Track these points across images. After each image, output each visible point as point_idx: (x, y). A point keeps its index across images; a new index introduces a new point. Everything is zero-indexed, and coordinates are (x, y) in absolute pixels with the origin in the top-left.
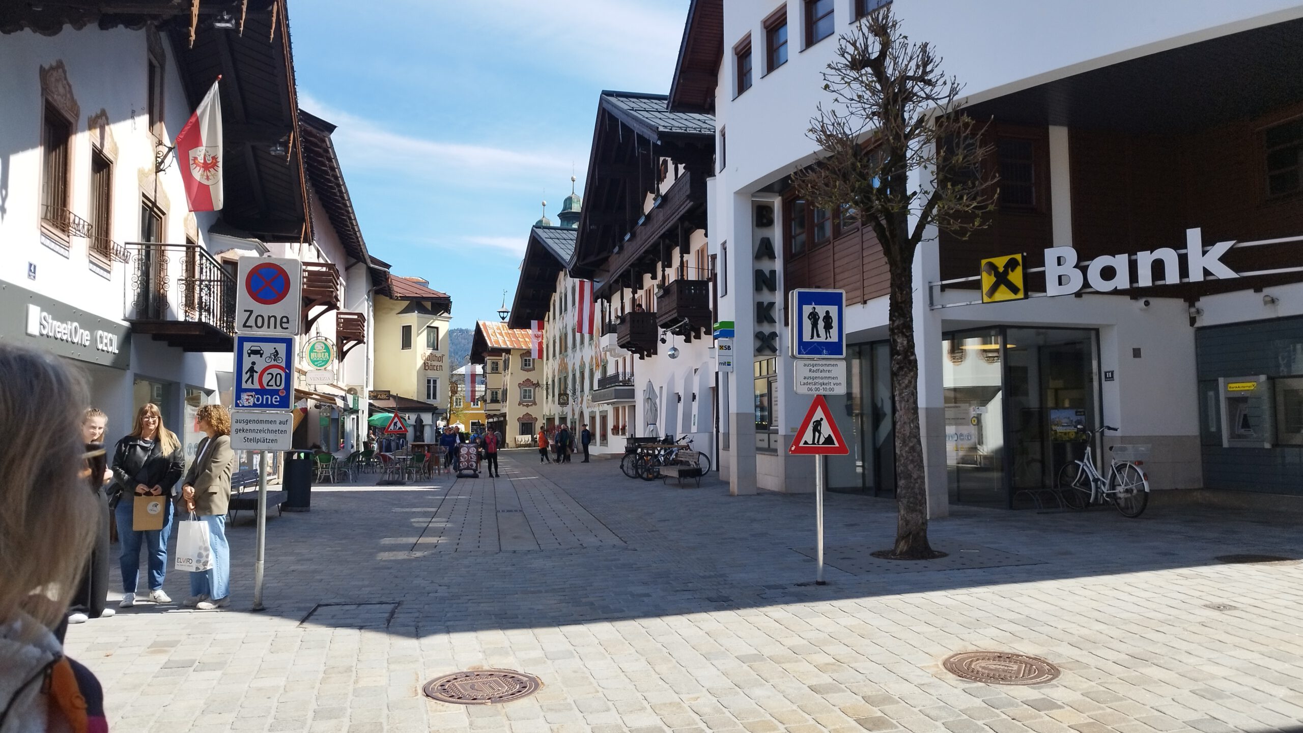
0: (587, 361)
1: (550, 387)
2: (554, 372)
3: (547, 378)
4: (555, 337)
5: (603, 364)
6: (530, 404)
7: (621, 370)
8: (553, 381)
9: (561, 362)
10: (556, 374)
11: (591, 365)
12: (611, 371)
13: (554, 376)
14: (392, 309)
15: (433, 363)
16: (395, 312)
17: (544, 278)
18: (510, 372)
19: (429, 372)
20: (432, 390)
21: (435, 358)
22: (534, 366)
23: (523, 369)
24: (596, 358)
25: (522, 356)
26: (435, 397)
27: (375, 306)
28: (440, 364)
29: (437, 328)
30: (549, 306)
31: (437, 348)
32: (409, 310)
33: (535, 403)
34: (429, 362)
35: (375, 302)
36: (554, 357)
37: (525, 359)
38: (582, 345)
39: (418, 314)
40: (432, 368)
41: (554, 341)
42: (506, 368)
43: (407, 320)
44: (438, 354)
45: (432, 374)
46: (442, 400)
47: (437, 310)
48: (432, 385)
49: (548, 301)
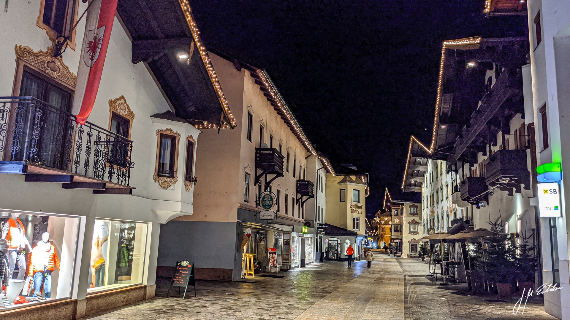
0: (445, 209)
1: (426, 224)
2: (427, 216)
3: (424, 219)
4: (427, 196)
5: (454, 211)
6: (415, 233)
7: (465, 215)
8: (427, 221)
9: (431, 210)
10: (428, 217)
11: (447, 212)
12: (459, 216)
13: (427, 218)
14: (335, 181)
15: (357, 209)
16: (337, 182)
17: (420, 164)
18: (404, 216)
19: (354, 214)
20: (356, 223)
21: (357, 206)
22: (417, 212)
23: (411, 214)
24: (450, 208)
25: (410, 207)
26: (357, 228)
27: (326, 179)
28: (360, 210)
29: (359, 191)
30: (424, 179)
31: (359, 202)
32: (344, 181)
33: (418, 233)
34: (354, 209)
35: (326, 177)
36: (427, 208)
37: (412, 208)
38: (442, 200)
39: (348, 183)
40: (356, 212)
41: (427, 198)
42: (402, 213)
43: (343, 186)
44: (359, 204)
45: (356, 216)
46: (362, 230)
47: (359, 181)
48: (356, 221)
49: (423, 176)
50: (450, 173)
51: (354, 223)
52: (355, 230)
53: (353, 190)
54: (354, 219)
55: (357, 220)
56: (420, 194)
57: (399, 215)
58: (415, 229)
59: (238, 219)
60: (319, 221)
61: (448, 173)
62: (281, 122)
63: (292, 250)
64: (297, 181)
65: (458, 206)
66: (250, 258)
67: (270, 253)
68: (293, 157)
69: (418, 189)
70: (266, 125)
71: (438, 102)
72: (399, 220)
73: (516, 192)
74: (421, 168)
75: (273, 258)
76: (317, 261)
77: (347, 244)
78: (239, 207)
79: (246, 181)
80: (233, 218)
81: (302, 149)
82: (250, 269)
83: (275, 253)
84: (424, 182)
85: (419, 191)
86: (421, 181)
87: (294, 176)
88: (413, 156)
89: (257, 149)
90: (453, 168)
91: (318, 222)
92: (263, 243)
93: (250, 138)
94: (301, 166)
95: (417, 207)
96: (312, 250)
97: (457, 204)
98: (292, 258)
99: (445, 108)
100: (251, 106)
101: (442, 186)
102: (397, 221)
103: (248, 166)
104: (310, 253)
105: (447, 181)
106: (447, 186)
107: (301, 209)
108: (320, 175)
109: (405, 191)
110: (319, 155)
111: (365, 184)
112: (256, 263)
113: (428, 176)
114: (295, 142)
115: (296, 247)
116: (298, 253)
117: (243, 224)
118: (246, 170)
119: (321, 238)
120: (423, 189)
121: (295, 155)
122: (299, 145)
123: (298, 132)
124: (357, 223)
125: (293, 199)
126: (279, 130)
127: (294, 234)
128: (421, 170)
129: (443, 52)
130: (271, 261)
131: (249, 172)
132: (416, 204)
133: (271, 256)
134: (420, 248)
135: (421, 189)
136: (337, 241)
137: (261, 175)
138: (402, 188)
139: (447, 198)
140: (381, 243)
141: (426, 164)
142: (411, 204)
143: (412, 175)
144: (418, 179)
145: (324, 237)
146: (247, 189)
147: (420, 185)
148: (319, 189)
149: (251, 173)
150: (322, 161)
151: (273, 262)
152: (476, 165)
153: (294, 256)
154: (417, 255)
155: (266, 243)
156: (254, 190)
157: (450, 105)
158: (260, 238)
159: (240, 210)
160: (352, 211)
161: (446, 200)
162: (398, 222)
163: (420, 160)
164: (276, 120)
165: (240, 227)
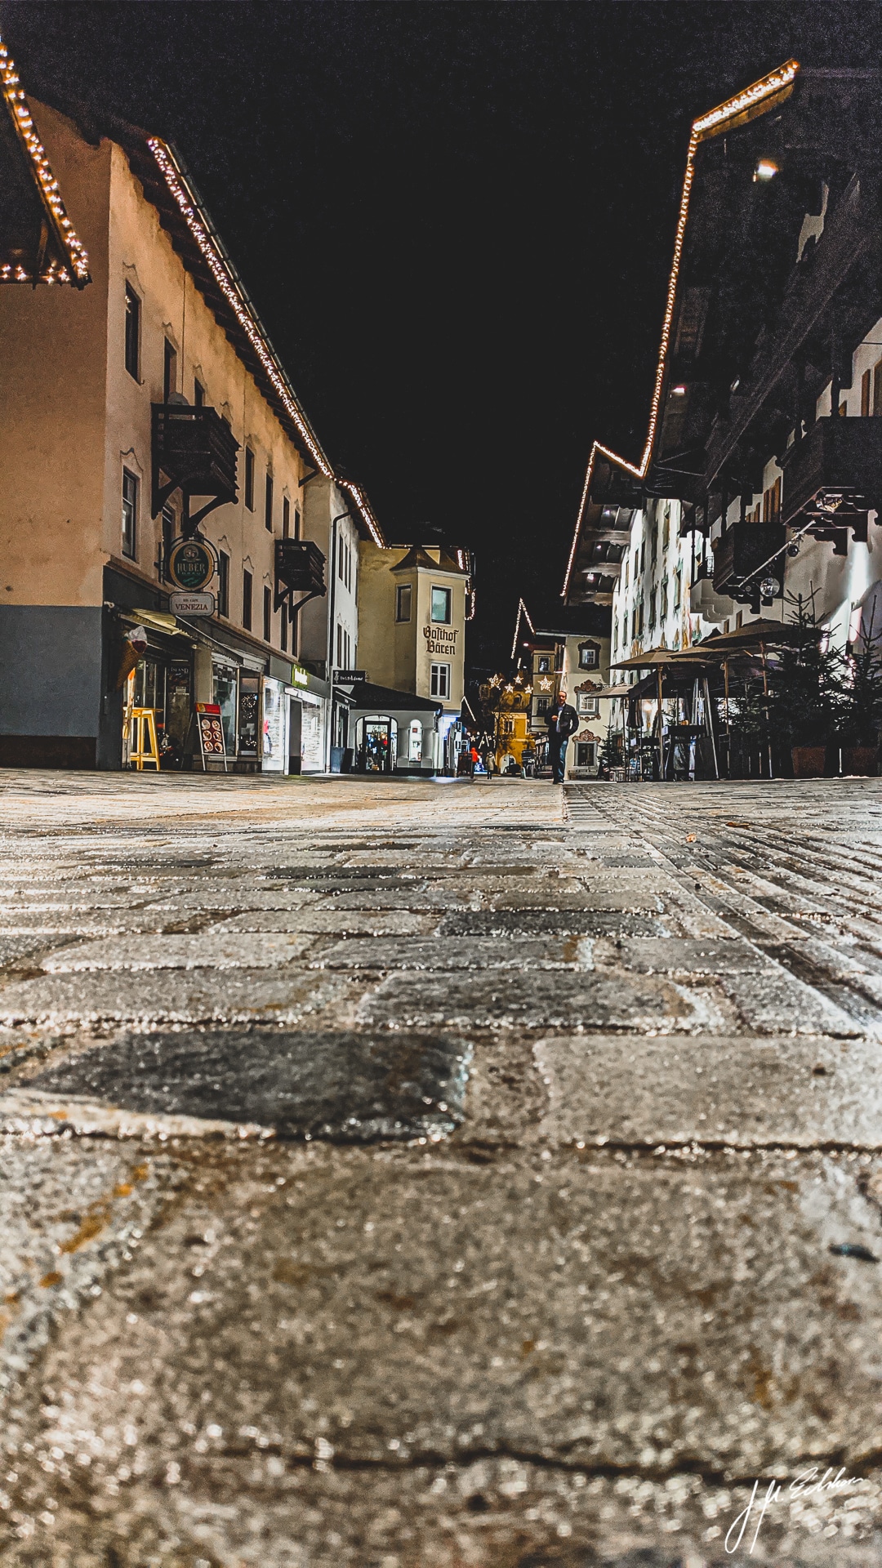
0: (670, 638)
4: (626, 613)
6: (590, 716)
14: (384, 563)
15: (442, 642)
16: (388, 566)
17: (611, 524)
18: (564, 672)
19: (434, 655)
20: (439, 682)
21: (443, 635)
22: (598, 662)
23: (581, 665)
24: (684, 633)
25: (581, 647)
26: (443, 693)
27: (360, 559)
28: (451, 643)
29: (448, 591)
30: (619, 569)
31: (447, 621)
32: (408, 563)
33: (598, 717)
34: (435, 640)
35: (360, 551)
36: (625, 644)
37: (585, 652)
38: (664, 617)
39: (420, 569)
40: (440, 649)
41: (626, 620)
42: (559, 666)
43: (405, 578)
44: (449, 629)
45: (439, 659)
46: (454, 698)
47: (448, 564)
48: (439, 674)
49: (619, 560)
50: (689, 534)
51: (434, 678)
52: (437, 698)
53: (434, 588)
54: (435, 669)
55: (443, 670)
56: (608, 611)
57: (552, 670)
58: (591, 706)
59: (106, 598)
60: (339, 665)
61: (683, 534)
62: (227, 350)
63: (264, 728)
64: (277, 543)
65: (705, 619)
66: (146, 720)
67: (202, 718)
68: (265, 472)
69: (604, 599)
70: (180, 343)
71: (668, 318)
72: (550, 683)
73: (856, 538)
74: (613, 538)
75: (212, 730)
76: (334, 769)
77: (415, 730)
78: (109, 563)
79: (125, 495)
80: (91, 594)
81: (289, 454)
82: (147, 749)
83: (218, 719)
84: (619, 577)
85: (605, 603)
86: (613, 574)
87: (269, 526)
88: (595, 502)
89: (155, 408)
90: (699, 517)
91: (335, 667)
92: (182, 691)
93: (133, 364)
94: (286, 503)
95: (597, 647)
96: (321, 740)
97: (701, 615)
98: (266, 748)
99: (687, 335)
100: (133, 266)
101: (666, 577)
102: (546, 684)
103: (132, 450)
104: (315, 748)
105: (680, 563)
106: (679, 575)
107: (290, 626)
108: (341, 539)
109: (570, 604)
110: (338, 474)
111: (465, 572)
112: (165, 741)
113: (629, 558)
114: (271, 427)
115: (277, 721)
116: (281, 737)
117: (123, 617)
118: (124, 463)
119: (344, 714)
120: (615, 595)
121: (270, 464)
122: (280, 440)
123: (279, 386)
124: (443, 679)
125: (267, 591)
126: (223, 374)
127: (271, 684)
128: (613, 542)
129: (691, 155)
130: (206, 739)
131: (133, 469)
132: (597, 641)
133: (205, 725)
134: (603, 748)
135: (611, 598)
136: (389, 724)
137: (169, 489)
138: (563, 594)
139: (677, 607)
140: (502, 759)
141: (626, 526)
142: (585, 639)
143: (589, 557)
144: (605, 570)
145: (352, 714)
146: (131, 521)
147: (607, 585)
148: (341, 576)
149: (140, 476)
150: (346, 495)
151: (213, 742)
152: (758, 499)
153: (271, 745)
154: (594, 772)
155: (192, 689)
156: (150, 531)
157: (699, 327)
158: (174, 678)
159: (113, 574)
160: (430, 647)
161: (675, 612)
162: (547, 688)
163: (614, 513)
164: (212, 339)
165: (113, 624)
